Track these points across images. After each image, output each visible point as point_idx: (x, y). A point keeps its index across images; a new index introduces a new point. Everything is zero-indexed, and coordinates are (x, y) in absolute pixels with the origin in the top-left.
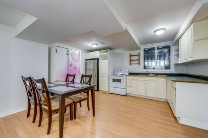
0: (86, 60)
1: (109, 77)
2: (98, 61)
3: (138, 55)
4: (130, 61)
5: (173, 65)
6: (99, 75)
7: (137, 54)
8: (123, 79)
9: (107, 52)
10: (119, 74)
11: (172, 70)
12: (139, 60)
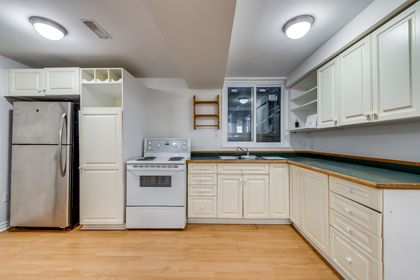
0: (12, 99)
1: (125, 170)
2: (76, 107)
3: (216, 103)
4: (196, 116)
5: (287, 133)
6: (83, 165)
7: (213, 99)
8: (177, 175)
9: (118, 76)
10: (163, 157)
11: (285, 145)
12: (217, 116)
